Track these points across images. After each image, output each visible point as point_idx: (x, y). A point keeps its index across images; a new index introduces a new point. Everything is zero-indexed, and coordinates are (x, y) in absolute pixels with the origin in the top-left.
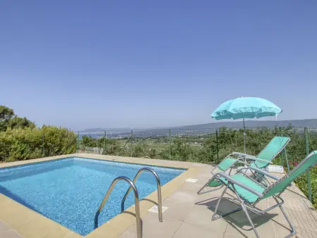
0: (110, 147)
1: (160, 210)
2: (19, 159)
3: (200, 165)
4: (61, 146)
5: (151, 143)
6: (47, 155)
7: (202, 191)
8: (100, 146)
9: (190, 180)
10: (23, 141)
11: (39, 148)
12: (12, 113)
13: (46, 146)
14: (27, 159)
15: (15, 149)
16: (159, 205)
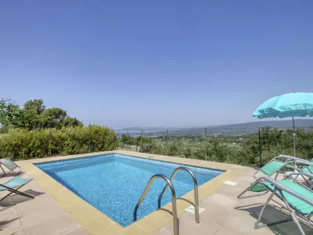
0: (146, 145)
1: (197, 211)
2: (71, 153)
3: (240, 167)
4: (103, 143)
5: (185, 143)
6: (93, 151)
7: (243, 196)
8: (137, 144)
9: (228, 183)
10: (74, 138)
11: (87, 144)
12: (65, 114)
13: (92, 143)
14: (77, 154)
15: (68, 145)
16: (196, 206)
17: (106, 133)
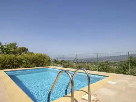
0: (66, 64)
2: (26, 67)
4: (43, 62)
6: (37, 66)
8: (61, 64)
10: (27, 59)
11: (34, 63)
12: (27, 50)
13: (37, 62)
14: (29, 67)
15: (24, 63)
17: (45, 57)
